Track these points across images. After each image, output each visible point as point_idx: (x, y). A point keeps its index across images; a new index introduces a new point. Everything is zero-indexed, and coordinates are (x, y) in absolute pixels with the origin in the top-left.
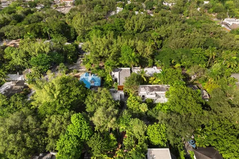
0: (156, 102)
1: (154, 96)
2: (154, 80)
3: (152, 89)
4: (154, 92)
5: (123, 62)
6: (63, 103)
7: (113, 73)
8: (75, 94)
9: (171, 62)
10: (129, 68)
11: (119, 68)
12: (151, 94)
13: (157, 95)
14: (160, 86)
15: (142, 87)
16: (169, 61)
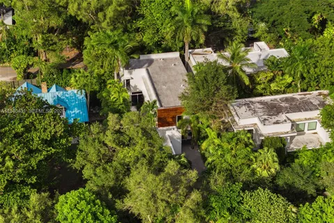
0: (293, 147)
1: (286, 127)
2: (271, 81)
3: (274, 110)
4: (283, 117)
5: (147, 38)
6: (15, 167)
7: (126, 75)
8: (47, 136)
9: (310, 20)
10: (176, 55)
11: (143, 57)
12: (277, 123)
13: (294, 125)
14: (297, 96)
15: (240, 106)
16: (306, 17)
